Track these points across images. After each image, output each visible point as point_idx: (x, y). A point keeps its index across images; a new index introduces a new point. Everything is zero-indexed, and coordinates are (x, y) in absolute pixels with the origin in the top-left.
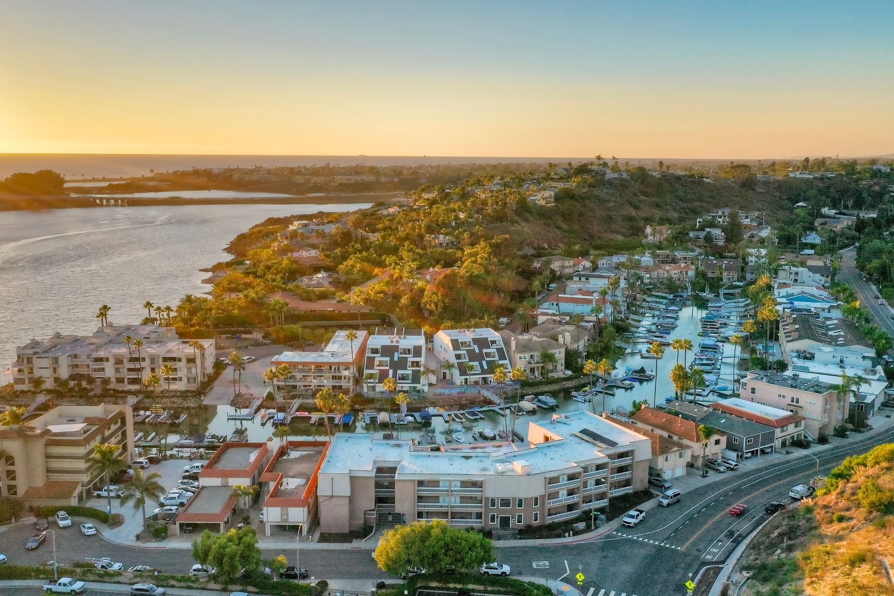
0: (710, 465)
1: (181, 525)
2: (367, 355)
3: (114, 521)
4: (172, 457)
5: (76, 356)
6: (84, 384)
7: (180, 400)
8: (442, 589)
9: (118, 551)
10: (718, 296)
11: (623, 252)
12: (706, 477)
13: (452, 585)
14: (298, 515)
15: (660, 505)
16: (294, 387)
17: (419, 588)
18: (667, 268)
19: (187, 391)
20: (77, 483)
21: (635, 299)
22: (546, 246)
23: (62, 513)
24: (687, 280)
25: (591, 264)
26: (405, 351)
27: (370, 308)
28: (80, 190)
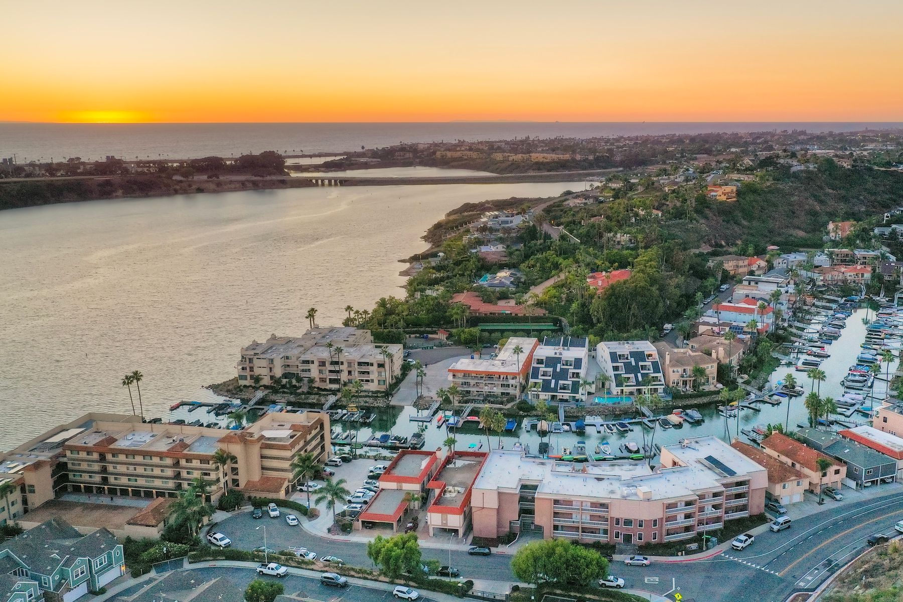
0: (829, 492)
1: (363, 522)
2: (533, 365)
3: (310, 514)
4: (361, 456)
5: (287, 358)
6: (294, 382)
7: (370, 400)
8: (564, 596)
9: (315, 542)
10: (892, 301)
11: (801, 249)
12: (822, 504)
13: (572, 594)
14: (456, 521)
15: (771, 530)
16: (468, 392)
17: (545, 594)
18: (843, 270)
19: (377, 392)
20: (285, 479)
21: (805, 303)
22: (723, 243)
23: (272, 505)
24: (863, 282)
25: (767, 264)
26: (567, 363)
27: (544, 311)
28: (298, 168)
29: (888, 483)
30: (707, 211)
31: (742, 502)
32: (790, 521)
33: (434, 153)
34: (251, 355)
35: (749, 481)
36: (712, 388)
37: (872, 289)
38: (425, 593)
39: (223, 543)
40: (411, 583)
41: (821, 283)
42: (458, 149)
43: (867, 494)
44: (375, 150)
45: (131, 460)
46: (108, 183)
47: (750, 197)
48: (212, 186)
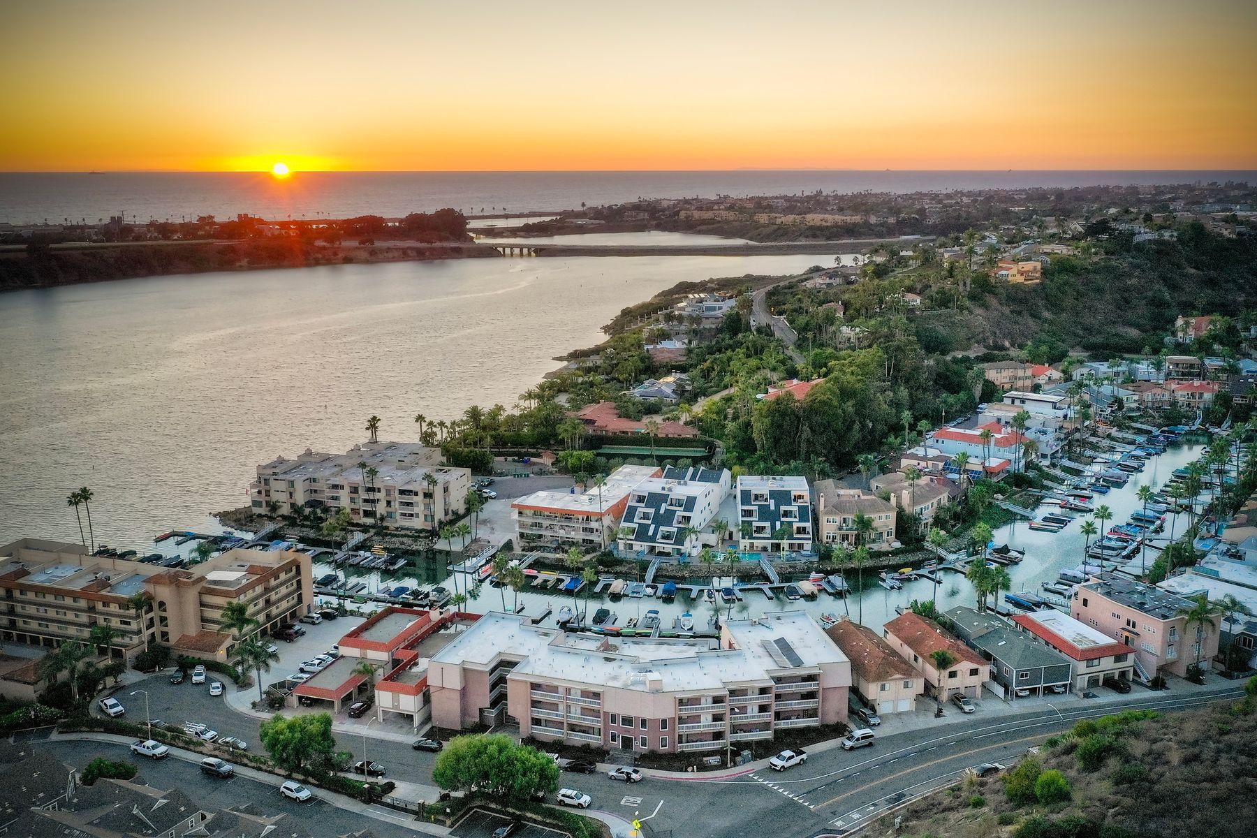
1: (300, 698)
2: (631, 503)
4: (352, 613)
5: (315, 480)
6: (319, 513)
7: (410, 541)
16: (541, 536)
17: (475, 807)
18: (1175, 386)
19: (420, 531)
21: (1093, 434)
22: (1007, 344)
24: (1200, 405)
25: (1062, 375)
26: (676, 502)
27: (696, 432)
28: (490, 232)
29: (1059, 693)
30: (989, 298)
31: (810, 704)
32: (872, 736)
33: (677, 213)
34: (268, 475)
35: (819, 675)
36: (884, 547)
37: (1212, 417)
38: (322, 794)
39: (112, 711)
40: (311, 780)
41: (1134, 405)
42: (716, 207)
43: (1016, 707)
44: (600, 207)
45: (40, 599)
46: (232, 249)
47: (1060, 279)
48: (363, 255)
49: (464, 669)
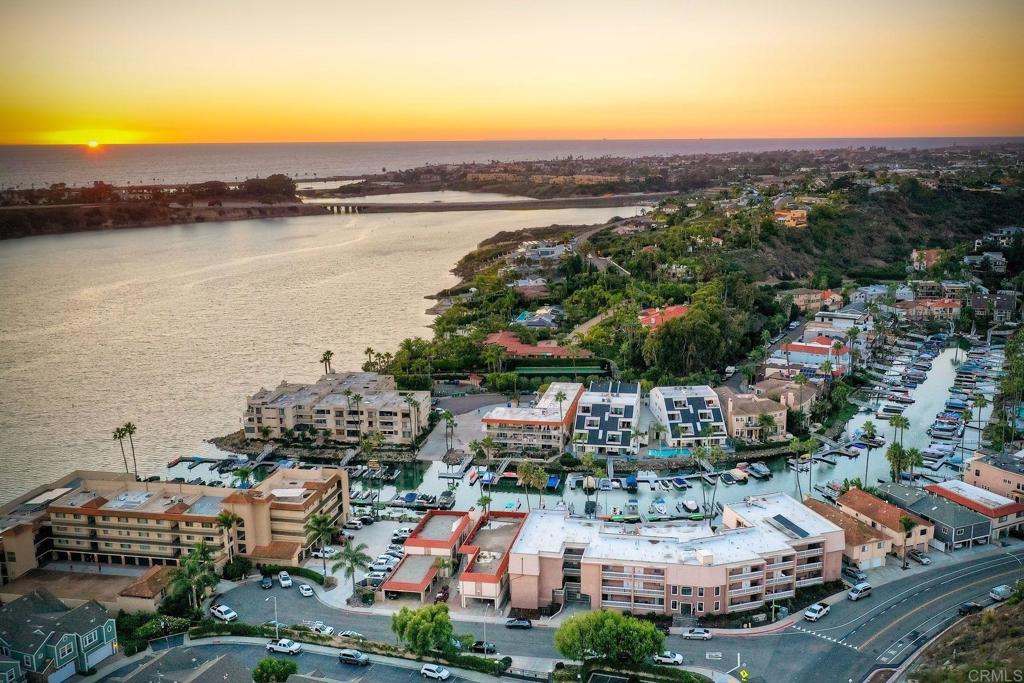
0: (914, 555)
1: (387, 592)
2: (578, 413)
3: (327, 584)
4: (383, 518)
5: (300, 407)
6: (308, 434)
7: (395, 455)
8: (615, 674)
9: (331, 614)
10: (985, 339)
11: (881, 281)
12: (906, 569)
13: (624, 672)
14: (491, 590)
15: (849, 599)
16: (505, 445)
17: (594, 671)
18: (929, 304)
19: (402, 445)
20: (297, 544)
21: (885, 343)
22: (793, 275)
23: (284, 573)
24: (951, 318)
25: (842, 298)
26: (616, 411)
27: (590, 353)
28: (311, 194)
29: (981, 544)
30: (774, 239)
31: (816, 566)
32: (870, 588)
33: (465, 175)
34: (259, 404)
35: (823, 543)
36: (781, 439)
37: (962, 326)
38: (457, 672)
39: (228, 617)
40: (441, 661)
41: (904, 319)
42: (492, 170)
43: (957, 558)
44: (398, 172)
45: (123, 523)
46: (97, 212)
47: (823, 222)
48: (214, 214)
49: (540, 558)
